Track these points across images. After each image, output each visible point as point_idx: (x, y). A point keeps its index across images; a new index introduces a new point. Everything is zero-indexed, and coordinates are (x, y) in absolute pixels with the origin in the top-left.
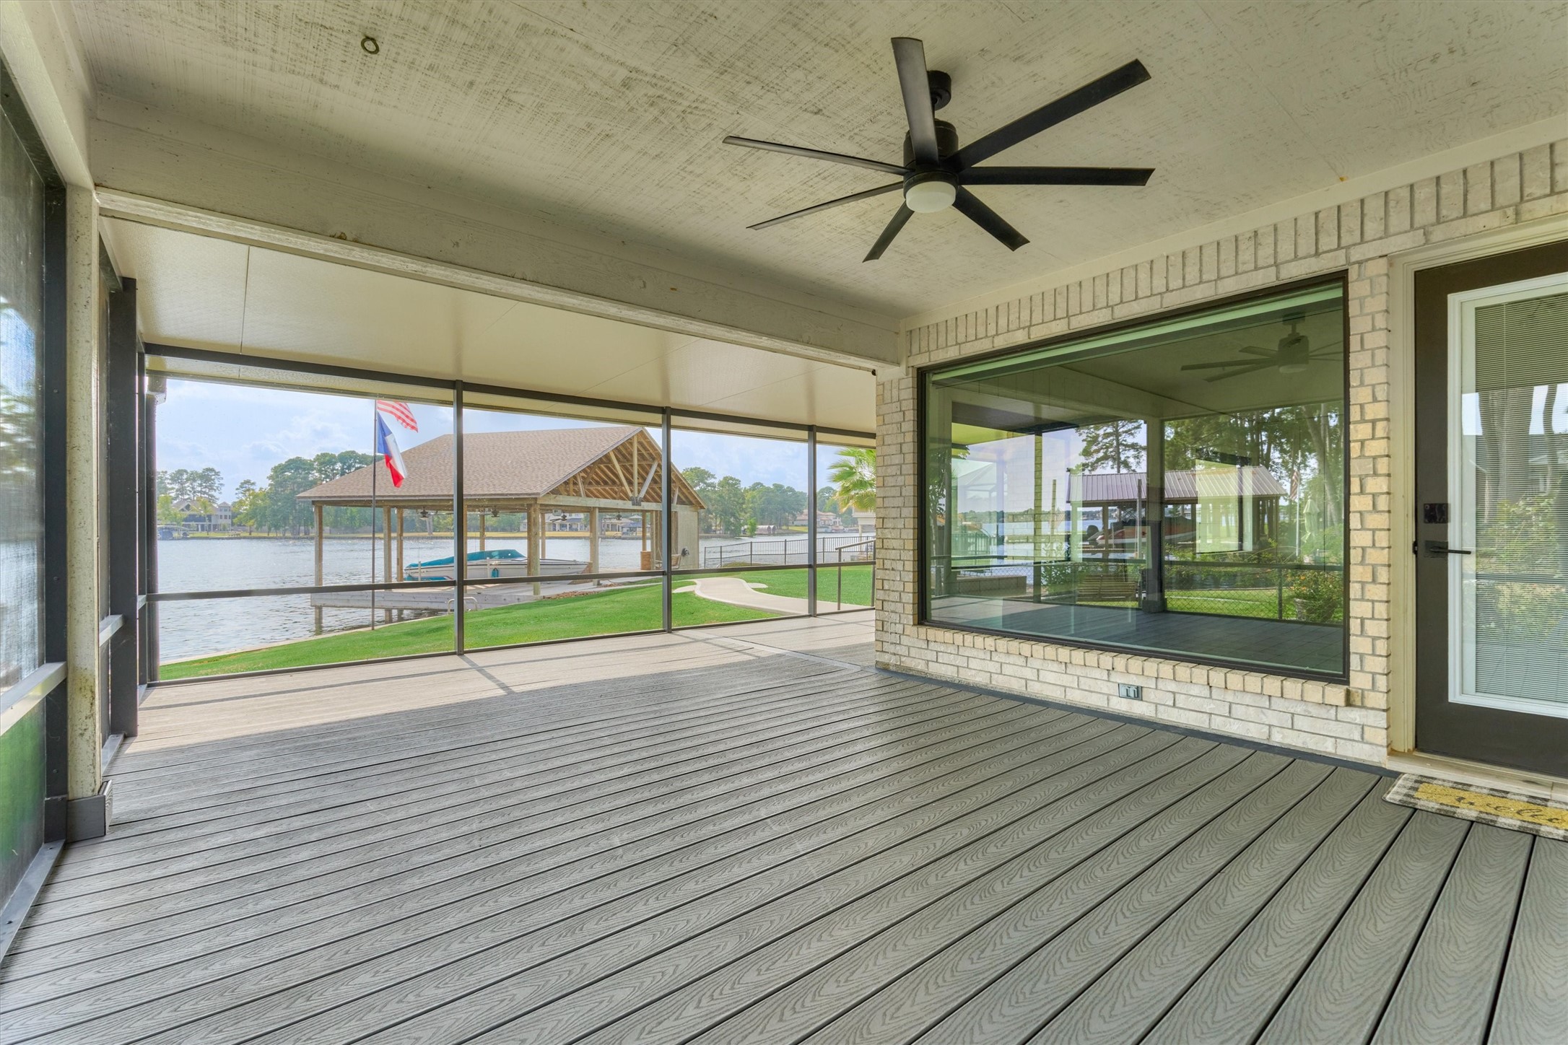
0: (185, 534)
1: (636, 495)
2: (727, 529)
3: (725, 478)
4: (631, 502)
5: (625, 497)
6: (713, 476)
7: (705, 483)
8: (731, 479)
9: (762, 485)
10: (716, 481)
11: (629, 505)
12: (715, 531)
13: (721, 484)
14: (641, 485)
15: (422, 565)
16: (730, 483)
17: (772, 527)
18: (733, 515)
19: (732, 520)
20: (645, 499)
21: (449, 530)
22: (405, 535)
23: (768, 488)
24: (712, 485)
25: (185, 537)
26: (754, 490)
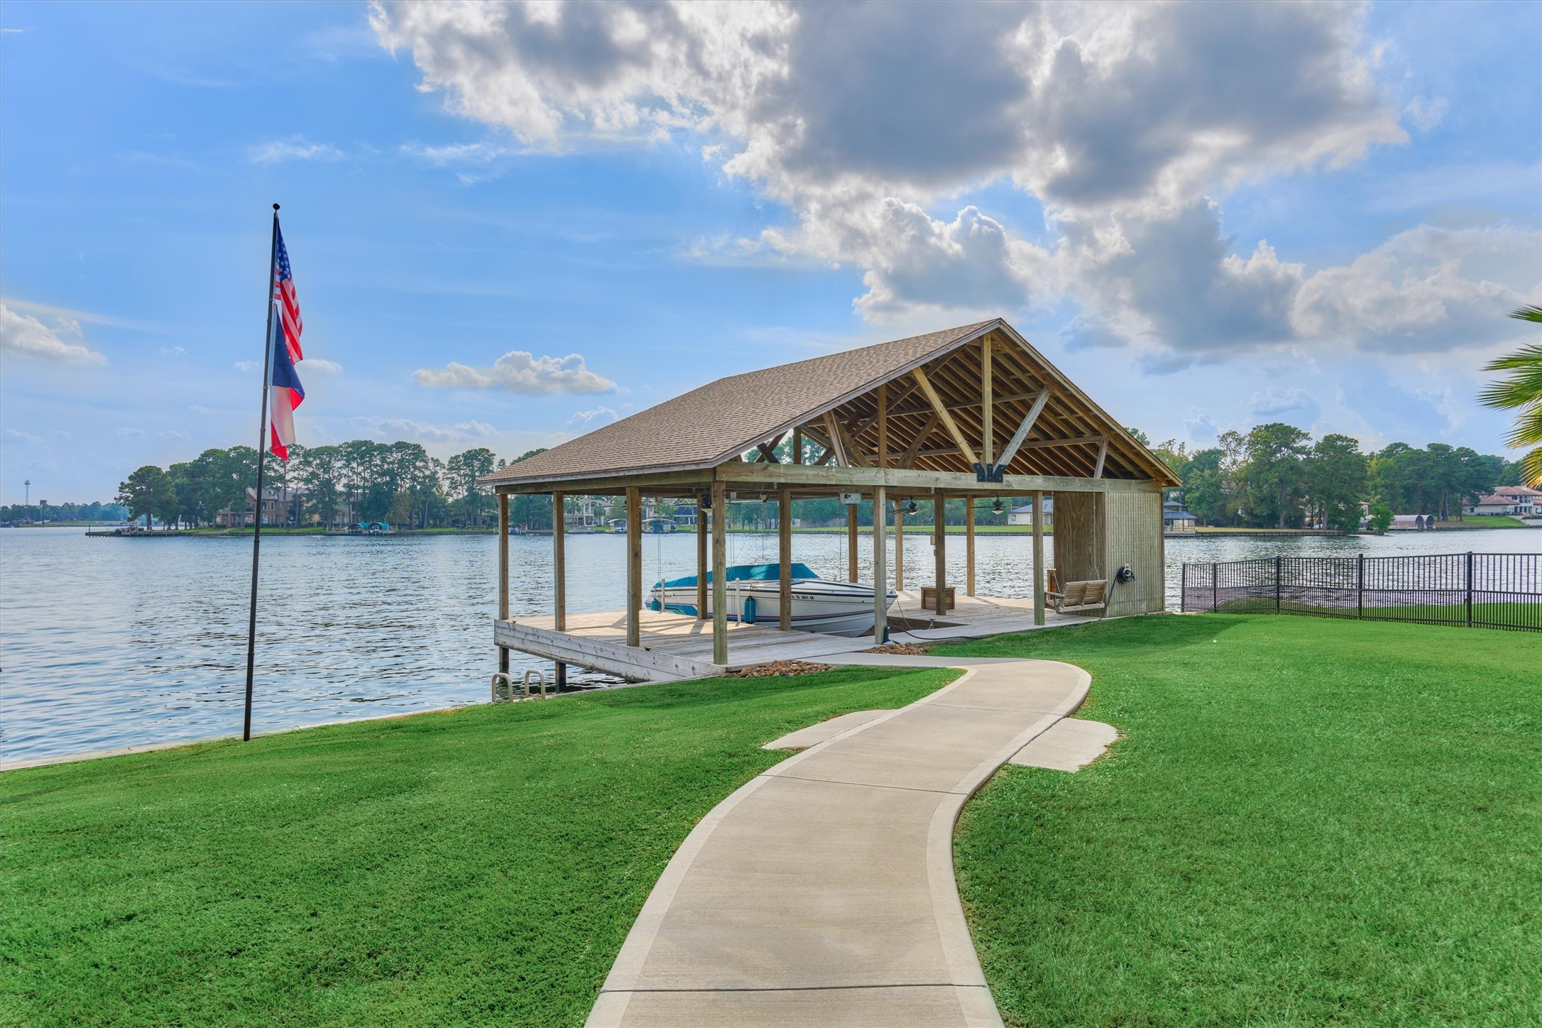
0: (672, 527)
1: (989, 460)
2: (1331, 522)
3: (1326, 438)
4: (975, 476)
5: (959, 465)
6: (1305, 436)
7: (1292, 448)
8: (1340, 438)
9: (1405, 447)
10: (1311, 444)
11: (969, 481)
12: (1311, 525)
13: (1319, 448)
14: (1002, 440)
15: (667, 585)
16: (1336, 447)
17: (1425, 517)
18: (1343, 499)
19: (1341, 506)
20: (1013, 469)
21: (926, 523)
22: (860, 529)
23: (1419, 452)
24: (1301, 450)
25: (673, 531)
26: (1389, 456)
